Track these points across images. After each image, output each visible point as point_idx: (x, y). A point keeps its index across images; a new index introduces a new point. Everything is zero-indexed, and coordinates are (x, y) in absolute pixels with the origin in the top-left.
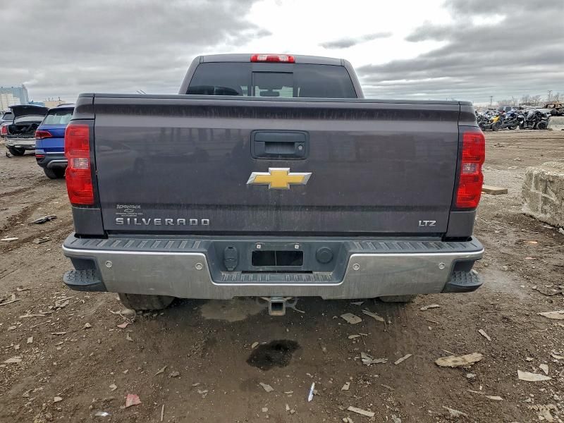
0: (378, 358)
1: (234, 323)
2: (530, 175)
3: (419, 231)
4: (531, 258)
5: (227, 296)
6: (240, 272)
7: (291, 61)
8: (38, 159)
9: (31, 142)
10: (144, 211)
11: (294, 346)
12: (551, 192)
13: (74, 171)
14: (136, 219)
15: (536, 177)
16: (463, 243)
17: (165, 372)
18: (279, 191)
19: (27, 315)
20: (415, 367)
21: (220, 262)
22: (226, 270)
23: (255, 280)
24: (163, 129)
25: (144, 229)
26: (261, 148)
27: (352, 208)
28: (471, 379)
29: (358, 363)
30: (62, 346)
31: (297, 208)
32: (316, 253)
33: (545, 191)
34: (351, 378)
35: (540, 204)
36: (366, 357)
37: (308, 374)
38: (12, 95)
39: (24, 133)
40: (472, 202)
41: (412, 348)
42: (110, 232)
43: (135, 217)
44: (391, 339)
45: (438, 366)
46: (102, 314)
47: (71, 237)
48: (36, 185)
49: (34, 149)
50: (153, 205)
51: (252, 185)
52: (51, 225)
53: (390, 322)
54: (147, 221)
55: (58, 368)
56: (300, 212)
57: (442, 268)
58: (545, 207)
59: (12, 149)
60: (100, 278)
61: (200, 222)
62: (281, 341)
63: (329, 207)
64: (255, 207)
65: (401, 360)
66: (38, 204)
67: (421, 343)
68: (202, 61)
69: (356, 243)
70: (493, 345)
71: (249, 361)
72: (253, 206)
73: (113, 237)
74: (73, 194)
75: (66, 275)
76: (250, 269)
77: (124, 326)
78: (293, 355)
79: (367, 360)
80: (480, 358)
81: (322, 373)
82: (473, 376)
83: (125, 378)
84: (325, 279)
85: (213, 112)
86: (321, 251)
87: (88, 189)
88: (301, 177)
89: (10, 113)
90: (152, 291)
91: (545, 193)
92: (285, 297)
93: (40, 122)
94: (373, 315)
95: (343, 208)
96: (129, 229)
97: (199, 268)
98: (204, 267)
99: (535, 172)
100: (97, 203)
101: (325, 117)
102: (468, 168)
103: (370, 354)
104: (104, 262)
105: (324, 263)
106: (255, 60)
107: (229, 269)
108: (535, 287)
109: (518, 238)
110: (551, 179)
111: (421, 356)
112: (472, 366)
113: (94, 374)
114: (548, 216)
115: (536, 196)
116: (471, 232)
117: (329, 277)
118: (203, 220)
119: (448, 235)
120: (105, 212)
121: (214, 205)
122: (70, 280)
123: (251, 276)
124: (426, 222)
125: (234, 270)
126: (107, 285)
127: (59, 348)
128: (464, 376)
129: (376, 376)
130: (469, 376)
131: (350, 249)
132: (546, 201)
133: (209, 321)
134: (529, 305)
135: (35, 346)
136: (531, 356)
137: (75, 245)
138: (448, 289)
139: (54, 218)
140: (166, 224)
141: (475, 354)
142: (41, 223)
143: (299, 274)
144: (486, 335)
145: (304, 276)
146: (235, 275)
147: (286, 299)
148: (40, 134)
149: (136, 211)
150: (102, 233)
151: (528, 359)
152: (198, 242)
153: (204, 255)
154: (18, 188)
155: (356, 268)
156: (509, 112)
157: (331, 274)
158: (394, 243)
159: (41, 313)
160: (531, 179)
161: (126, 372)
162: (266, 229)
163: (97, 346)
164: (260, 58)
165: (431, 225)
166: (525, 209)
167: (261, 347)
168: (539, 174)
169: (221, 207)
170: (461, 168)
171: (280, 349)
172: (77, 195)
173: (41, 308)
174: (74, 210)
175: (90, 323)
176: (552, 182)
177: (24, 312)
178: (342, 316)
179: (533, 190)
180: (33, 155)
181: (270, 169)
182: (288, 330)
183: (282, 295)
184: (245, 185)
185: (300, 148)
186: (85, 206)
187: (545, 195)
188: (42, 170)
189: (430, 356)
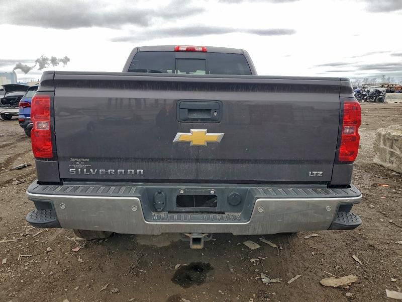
0: (274, 278)
1: (161, 248)
2: (380, 135)
3: (309, 180)
4: (385, 198)
5: (156, 233)
6: (167, 213)
7: (204, 51)
8: (20, 122)
9: (16, 110)
10: (92, 163)
11: (208, 267)
12: (396, 148)
13: (38, 132)
14: (85, 170)
15: (384, 136)
16: (345, 190)
17: (108, 289)
18: (198, 147)
19: (3, 241)
20: (304, 286)
21: (151, 204)
22: (156, 211)
23: (179, 220)
24: (110, 99)
25: (92, 177)
26: (185, 114)
27: (256, 161)
28: (350, 297)
29: (259, 282)
30: (29, 266)
31: (212, 161)
32: (228, 198)
33: (391, 147)
34: (254, 295)
35: (388, 156)
36: (266, 278)
37: (219, 291)
38: (6, 78)
39: (11, 104)
40: (351, 157)
41: (300, 270)
42: (65, 180)
43: (85, 168)
44: (283, 262)
45: (323, 286)
46: (60, 241)
47: (34, 184)
48: (19, 141)
49: (18, 115)
50: (99, 159)
51: (177, 143)
52: (27, 170)
53: (281, 248)
54: (94, 171)
55: (25, 284)
56: (215, 165)
57: (329, 210)
58: (392, 159)
59: (3, 115)
60: (56, 217)
61: (135, 172)
62: (197, 263)
63: (238, 160)
64: (179, 160)
65: (293, 280)
66: (19, 155)
67: (307, 265)
68: (138, 51)
69: (260, 190)
70: (365, 269)
71: (173, 280)
72: (178, 159)
73: (67, 184)
74: (36, 149)
75: (29, 214)
76: (175, 210)
77: (77, 249)
78: (208, 275)
79: (266, 280)
80: (356, 280)
81: (231, 290)
82: (351, 294)
83: (76, 294)
84: (235, 219)
85: (147, 86)
86: (232, 196)
87: (49, 145)
88: (216, 137)
89: (3, 90)
90: (97, 228)
91: (392, 148)
92: (203, 234)
93: (22, 96)
94: (268, 242)
95: (249, 161)
96: (80, 178)
97: (135, 209)
98: (138, 208)
99: (383, 133)
100: (55, 157)
101: (235, 89)
102: (347, 130)
103: (267, 275)
104: (59, 205)
105: (234, 206)
106: (177, 50)
107: (158, 210)
108: (391, 221)
109: (373, 182)
110: (396, 138)
111: (309, 277)
112: (350, 286)
113: (51, 290)
114: (394, 165)
115: (385, 150)
116: (349, 181)
117: (238, 217)
118: (138, 170)
119: (332, 183)
120: (61, 164)
121: (146, 159)
122: (31, 218)
123: (176, 216)
124: (315, 172)
125: (163, 211)
126: (61, 222)
127: (26, 268)
128: (344, 294)
129: (274, 293)
130: (348, 294)
131: (256, 195)
132: (392, 154)
133: (142, 246)
134: (388, 235)
135: (8, 266)
136: (394, 277)
137: (36, 190)
138: (334, 227)
139: (29, 165)
140: (109, 173)
141: (351, 276)
142: (20, 169)
143: (214, 214)
144: (358, 260)
145: (218, 216)
146: (163, 214)
147: (204, 235)
148: (22, 105)
149: (86, 163)
150: (59, 181)
151: (393, 280)
152: (134, 189)
153: (139, 200)
154: (5, 143)
155: (261, 211)
156: (356, 90)
157: (240, 214)
158: (290, 189)
159: (15, 239)
160: (380, 138)
161: (76, 289)
162: (188, 178)
163: (56, 266)
164: (181, 49)
165: (319, 175)
166: (376, 160)
167: (182, 268)
168: (386, 134)
169: (153, 160)
170: (342, 131)
171: (197, 270)
172: (39, 150)
173: (15, 235)
174: (37, 162)
175: (51, 247)
176: (397, 140)
177: (2, 238)
178: (244, 243)
179: (382, 146)
180: (17, 119)
181: (192, 130)
182: (203, 254)
183: (200, 232)
184: (172, 143)
185: (215, 114)
186: (46, 159)
187: (391, 150)
188: (23, 130)
189: (315, 277)
